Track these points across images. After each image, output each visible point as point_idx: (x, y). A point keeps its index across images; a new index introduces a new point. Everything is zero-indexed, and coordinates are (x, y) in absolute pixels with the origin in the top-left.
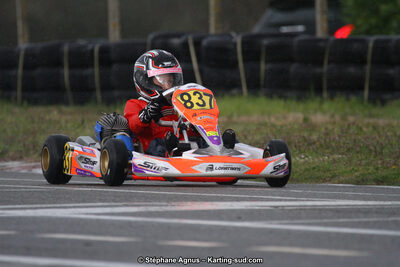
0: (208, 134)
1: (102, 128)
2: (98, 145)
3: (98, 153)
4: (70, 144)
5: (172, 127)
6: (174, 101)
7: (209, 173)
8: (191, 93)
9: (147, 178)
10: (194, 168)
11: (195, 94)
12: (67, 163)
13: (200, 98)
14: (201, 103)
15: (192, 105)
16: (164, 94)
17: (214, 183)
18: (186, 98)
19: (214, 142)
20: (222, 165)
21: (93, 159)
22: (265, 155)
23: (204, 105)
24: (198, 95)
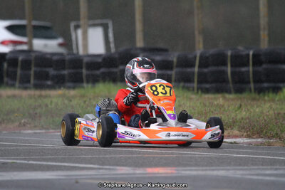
0: (167, 113)
1: (100, 109)
2: (97, 120)
3: (95, 125)
4: (78, 119)
6: (146, 90)
7: (167, 138)
8: (158, 85)
10: (157, 135)
11: (160, 86)
12: (77, 132)
13: (164, 89)
14: (164, 92)
15: (158, 94)
18: (154, 88)
19: (171, 118)
20: (176, 133)
21: (93, 129)
22: (207, 127)
23: (166, 93)
24: (162, 87)
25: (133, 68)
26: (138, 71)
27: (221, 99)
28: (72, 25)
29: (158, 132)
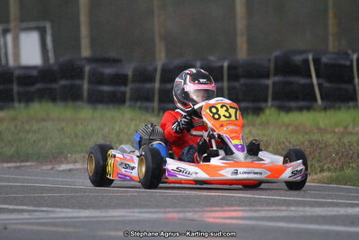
0: (233, 143)
1: (141, 138)
2: (137, 153)
3: (136, 160)
4: (111, 152)
5: (202, 136)
6: (203, 113)
7: (234, 177)
8: (219, 106)
9: (180, 182)
10: (220, 172)
11: (222, 107)
12: (109, 169)
13: (227, 110)
14: (228, 115)
15: (220, 117)
16: (196, 107)
17: (241, 186)
19: (238, 150)
20: (246, 170)
21: (132, 165)
22: (285, 162)
23: (230, 116)
24: (225, 108)
25: (185, 83)
26: (191, 87)
29: (222, 168)
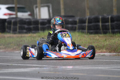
27: (98, 37)
28: (35, 6)
